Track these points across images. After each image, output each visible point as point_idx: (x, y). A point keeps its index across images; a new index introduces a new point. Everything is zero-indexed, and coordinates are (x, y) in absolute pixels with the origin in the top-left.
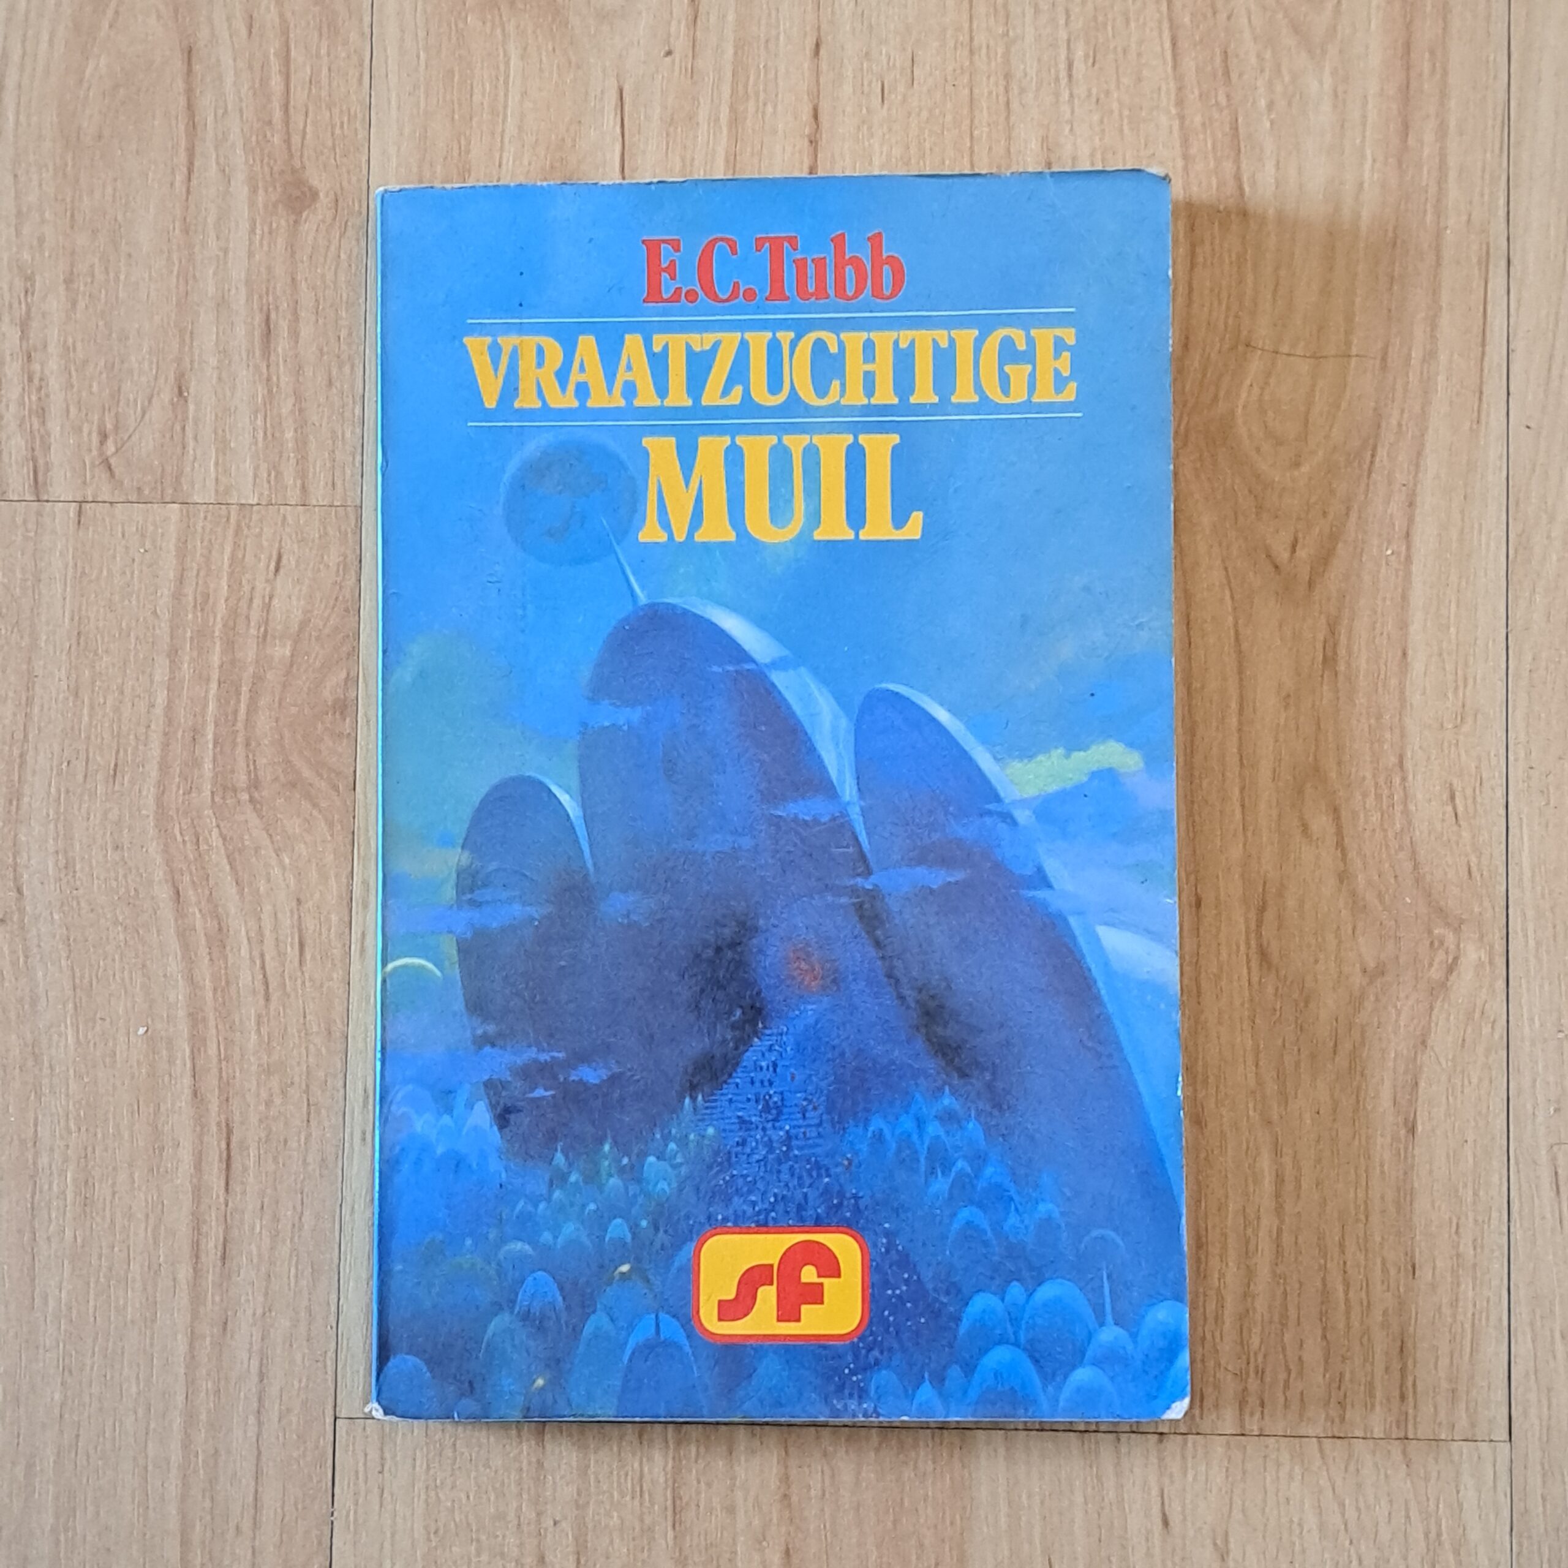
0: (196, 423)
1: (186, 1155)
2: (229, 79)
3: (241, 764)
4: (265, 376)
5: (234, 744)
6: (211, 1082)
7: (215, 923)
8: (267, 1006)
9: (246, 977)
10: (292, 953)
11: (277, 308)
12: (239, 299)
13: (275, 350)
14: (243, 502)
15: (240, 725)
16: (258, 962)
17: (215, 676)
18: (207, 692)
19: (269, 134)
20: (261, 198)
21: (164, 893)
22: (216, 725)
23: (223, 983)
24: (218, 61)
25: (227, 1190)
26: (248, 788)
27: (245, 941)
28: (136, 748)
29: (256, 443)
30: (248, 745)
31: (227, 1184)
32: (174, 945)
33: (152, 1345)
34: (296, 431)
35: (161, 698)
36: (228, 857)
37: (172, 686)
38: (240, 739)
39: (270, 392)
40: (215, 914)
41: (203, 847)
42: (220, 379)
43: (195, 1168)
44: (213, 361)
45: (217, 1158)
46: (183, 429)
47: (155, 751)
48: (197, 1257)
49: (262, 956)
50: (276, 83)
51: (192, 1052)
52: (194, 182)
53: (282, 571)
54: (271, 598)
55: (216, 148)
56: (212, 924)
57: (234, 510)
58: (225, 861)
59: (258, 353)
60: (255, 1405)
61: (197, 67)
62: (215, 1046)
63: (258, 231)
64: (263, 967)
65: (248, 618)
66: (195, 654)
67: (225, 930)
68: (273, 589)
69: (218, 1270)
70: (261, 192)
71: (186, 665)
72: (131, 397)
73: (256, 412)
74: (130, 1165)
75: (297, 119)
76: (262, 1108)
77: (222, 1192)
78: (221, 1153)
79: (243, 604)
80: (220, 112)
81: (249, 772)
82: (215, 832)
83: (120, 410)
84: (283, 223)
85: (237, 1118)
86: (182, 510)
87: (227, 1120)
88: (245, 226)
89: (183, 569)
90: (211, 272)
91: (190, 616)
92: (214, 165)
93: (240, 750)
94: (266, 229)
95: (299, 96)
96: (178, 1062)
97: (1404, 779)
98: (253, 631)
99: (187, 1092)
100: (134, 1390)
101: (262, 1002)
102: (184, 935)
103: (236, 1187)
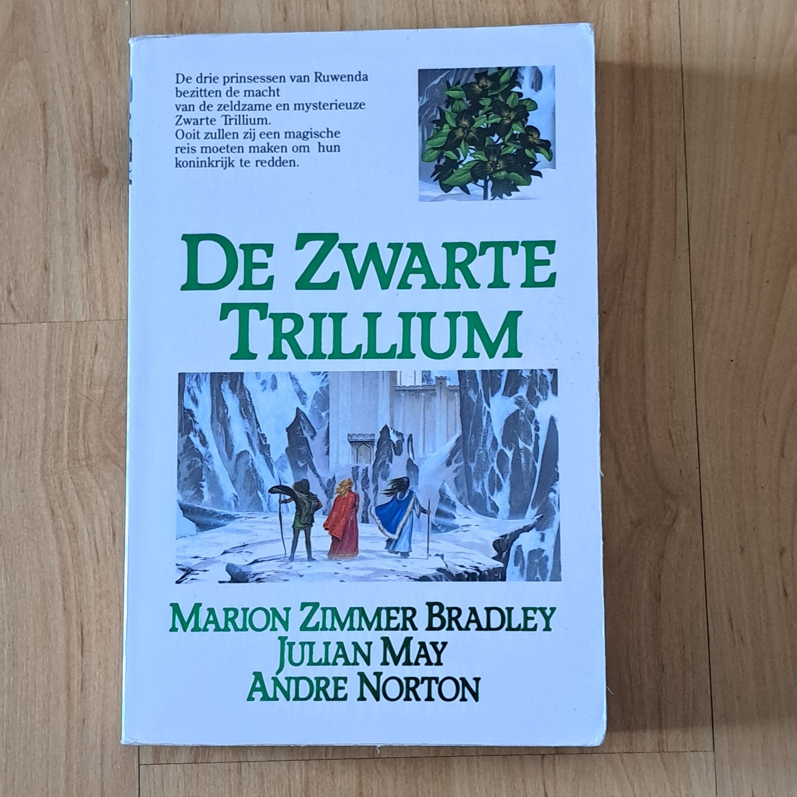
0: (53, 283)
1: (61, 639)
2: (64, 117)
3: (81, 446)
4: (86, 259)
5: (78, 437)
6: (72, 603)
7: (72, 525)
8: (98, 565)
9: (88, 551)
10: (109, 538)
11: (91, 226)
12: (72, 222)
13: (91, 246)
14: (78, 320)
15: (80, 428)
16: (93, 544)
17: (67, 404)
18: (64, 412)
19: (84, 142)
20: (81, 173)
21: (46, 513)
22: (69, 429)
23: (76, 554)
24: (58, 108)
25: (82, 656)
26: (86, 459)
27: (87, 534)
28: (30, 442)
29: (83, 292)
30: (84, 437)
31: (82, 652)
32: (52, 537)
33: (48, 732)
34: (102, 284)
35: (42, 417)
36: (77, 492)
37: (47, 410)
38: (80, 436)
39: (89, 266)
40: (71, 520)
41: (64, 489)
42: (65, 262)
43: (66, 646)
44: (61, 253)
45: (76, 640)
46: (48, 286)
47: (40, 443)
48: (69, 689)
49: (95, 539)
50: (87, 118)
51: (63, 588)
52: (48, 168)
53: (98, 352)
54: (93, 367)
55: (59, 150)
56: (70, 526)
57: (74, 324)
58: (76, 495)
59: (82, 248)
60: (100, 760)
61: (48, 112)
62: (74, 586)
63: (80, 189)
64: (95, 545)
65: (82, 376)
66: (57, 394)
67: (76, 529)
68: (93, 362)
69: (79, 694)
70: (81, 170)
71: (53, 401)
72: (22, 273)
73: (82, 277)
74: (35, 645)
75: (97, 135)
76: (98, 614)
77: (80, 657)
78: (78, 638)
79: (80, 369)
80: (60, 133)
81: (85, 451)
82: (70, 480)
83: (17, 279)
84: (92, 185)
85: (86, 619)
86: (48, 326)
87: (81, 621)
88: (73, 187)
89: (50, 355)
90: (59, 210)
91: (54, 377)
92: (58, 158)
93: (80, 441)
94: (85, 189)
95: (97, 123)
96: (56, 594)
97: (647, 428)
98: (85, 382)
99: (61, 608)
100: (40, 755)
101: (96, 562)
102: (56, 531)
103: (86, 654)
